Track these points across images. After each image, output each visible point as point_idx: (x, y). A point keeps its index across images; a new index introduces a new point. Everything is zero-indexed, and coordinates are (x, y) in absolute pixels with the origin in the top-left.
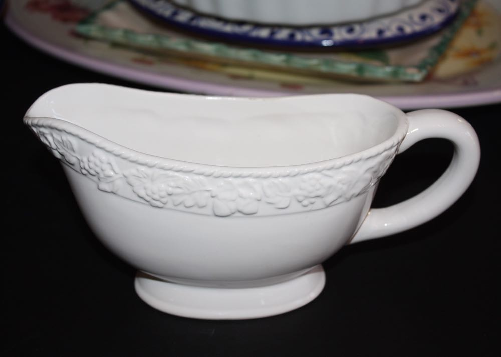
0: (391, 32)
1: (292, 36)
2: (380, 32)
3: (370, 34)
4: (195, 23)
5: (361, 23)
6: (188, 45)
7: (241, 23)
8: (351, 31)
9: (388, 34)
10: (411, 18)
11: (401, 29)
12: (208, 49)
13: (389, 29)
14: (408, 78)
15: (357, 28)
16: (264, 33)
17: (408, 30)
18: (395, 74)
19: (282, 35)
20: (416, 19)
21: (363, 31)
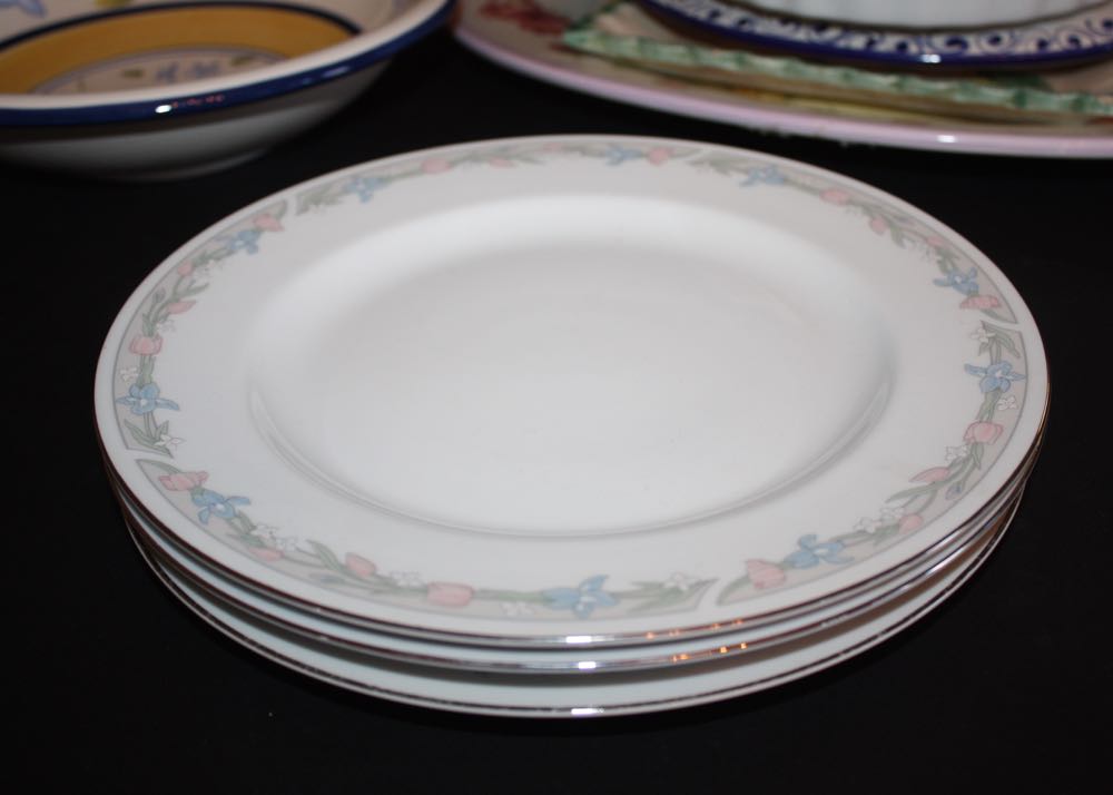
0: (1059, 45)
1: (902, 47)
2: (1042, 44)
3: (1026, 45)
4: (746, 28)
5: (1010, 26)
6: (740, 62)
7: (821, 25)
8: (996, 41)
9: (1055, 47)
10: (1088, 24)
11: (1074, 40)
12: (772, 65)
13: (1055, 39)
14: (1100, 112)
15: (1005, 36)
16: (858, 42)
17: (1086, 42)
18: (1078, 105)
19: (888, 44)
20: (1097, 25)
21: (1015, 42)
